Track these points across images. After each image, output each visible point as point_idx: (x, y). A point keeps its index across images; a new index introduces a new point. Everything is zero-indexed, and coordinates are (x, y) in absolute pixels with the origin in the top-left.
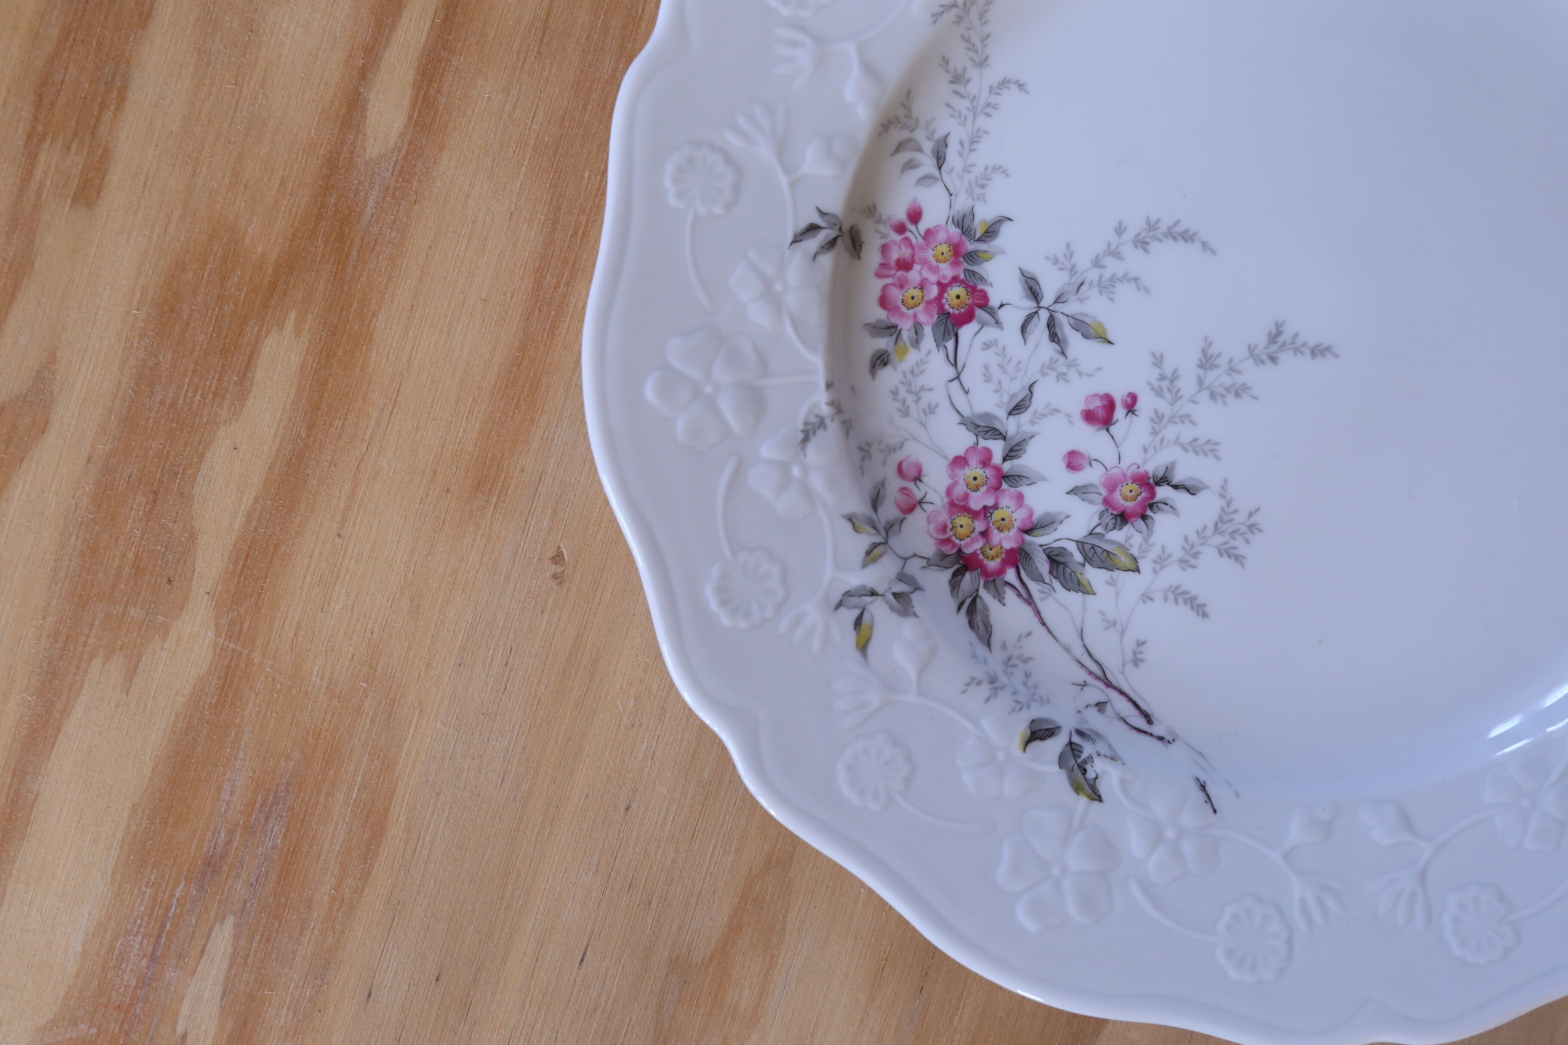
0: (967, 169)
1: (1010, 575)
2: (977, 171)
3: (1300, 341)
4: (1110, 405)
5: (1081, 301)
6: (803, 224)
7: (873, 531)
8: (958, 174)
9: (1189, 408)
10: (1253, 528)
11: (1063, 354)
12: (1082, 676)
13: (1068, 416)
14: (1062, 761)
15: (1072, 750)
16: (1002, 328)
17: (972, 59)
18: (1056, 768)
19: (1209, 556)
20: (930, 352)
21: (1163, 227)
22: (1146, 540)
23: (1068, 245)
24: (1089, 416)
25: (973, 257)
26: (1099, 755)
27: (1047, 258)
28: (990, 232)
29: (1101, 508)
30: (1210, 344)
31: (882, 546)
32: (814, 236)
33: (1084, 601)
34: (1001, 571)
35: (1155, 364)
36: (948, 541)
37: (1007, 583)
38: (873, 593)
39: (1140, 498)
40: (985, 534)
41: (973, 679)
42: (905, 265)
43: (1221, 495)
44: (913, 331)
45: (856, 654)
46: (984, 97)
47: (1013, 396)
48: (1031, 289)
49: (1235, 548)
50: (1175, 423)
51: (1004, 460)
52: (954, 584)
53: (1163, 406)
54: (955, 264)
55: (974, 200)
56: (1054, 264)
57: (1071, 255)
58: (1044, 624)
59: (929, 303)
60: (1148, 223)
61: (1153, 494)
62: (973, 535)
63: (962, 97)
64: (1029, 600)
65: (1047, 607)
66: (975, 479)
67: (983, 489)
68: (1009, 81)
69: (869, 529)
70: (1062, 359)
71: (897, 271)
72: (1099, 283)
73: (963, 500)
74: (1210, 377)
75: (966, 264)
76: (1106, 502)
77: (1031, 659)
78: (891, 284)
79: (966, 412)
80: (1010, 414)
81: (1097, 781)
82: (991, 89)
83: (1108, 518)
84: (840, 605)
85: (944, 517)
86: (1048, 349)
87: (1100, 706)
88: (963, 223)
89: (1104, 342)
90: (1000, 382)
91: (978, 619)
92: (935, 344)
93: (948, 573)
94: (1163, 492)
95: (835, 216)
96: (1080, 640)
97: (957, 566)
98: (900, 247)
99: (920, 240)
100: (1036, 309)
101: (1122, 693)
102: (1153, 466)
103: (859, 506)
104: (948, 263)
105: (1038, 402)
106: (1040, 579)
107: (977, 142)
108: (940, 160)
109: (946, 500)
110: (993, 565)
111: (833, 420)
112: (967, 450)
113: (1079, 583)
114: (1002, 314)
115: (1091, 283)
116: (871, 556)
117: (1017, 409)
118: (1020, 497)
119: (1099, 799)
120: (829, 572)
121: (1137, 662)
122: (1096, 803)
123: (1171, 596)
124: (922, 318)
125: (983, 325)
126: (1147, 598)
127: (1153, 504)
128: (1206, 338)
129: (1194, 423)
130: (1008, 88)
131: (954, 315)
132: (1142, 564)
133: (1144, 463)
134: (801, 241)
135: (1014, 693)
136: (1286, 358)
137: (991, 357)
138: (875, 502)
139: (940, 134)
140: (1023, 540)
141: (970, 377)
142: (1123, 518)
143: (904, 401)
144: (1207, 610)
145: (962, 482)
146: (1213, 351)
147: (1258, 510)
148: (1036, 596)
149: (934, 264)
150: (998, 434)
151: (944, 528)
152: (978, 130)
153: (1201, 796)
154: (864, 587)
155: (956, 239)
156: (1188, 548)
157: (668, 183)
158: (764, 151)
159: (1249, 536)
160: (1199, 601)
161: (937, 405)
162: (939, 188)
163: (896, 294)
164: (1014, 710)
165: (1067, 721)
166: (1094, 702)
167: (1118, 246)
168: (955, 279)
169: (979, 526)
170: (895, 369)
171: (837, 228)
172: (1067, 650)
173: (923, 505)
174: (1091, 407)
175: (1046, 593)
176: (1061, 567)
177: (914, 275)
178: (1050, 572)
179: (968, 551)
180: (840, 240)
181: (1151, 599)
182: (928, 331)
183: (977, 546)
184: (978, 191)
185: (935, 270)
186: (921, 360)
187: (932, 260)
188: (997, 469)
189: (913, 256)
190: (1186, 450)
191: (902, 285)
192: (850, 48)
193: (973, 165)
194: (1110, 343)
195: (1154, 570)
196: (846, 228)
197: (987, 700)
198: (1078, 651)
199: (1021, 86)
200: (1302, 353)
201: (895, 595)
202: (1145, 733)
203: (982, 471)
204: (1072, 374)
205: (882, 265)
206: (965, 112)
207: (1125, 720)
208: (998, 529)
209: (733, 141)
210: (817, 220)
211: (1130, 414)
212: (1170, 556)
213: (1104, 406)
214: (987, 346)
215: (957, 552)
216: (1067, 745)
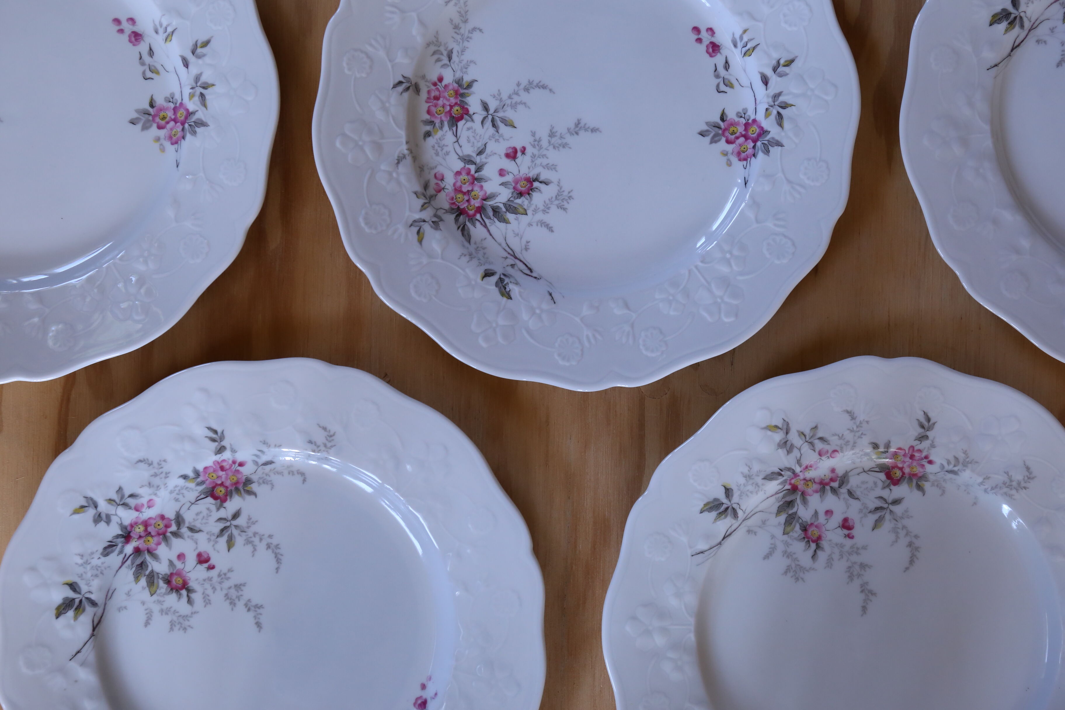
0: (460, 62)
1: (478, 216)
2: (464, 62)
3: (587, 126)
4: (515, 151)
5: (504, 112)
6: (397, 81)
7: (424, 198)
8: (457, 64)
9: (545, 152)
10: (570, 197)
11: (497, 132)
12: (505, 254)
13: (500, 155)
14: (497, 284)
15: (501, 280)
16: (474, 122)
17: (462, 20)
18: (494, 287)
19: (554, 209)
20: (446, 131)
21: (535, 83)
22: (530, 203)
23: (499, 91)
24: (507, 156)
25: (463, 95)
26: (511, 282)
27: (491, 95)
28: (470, 86)
29: (512, 190)
30: (553, 128)
31: (428, 204)
32: (401, 86)
33: (506, 226)
34: (475, 215)
35: (532, 135)
36: (454, 203)
37: (477, 220)
38: (424, 221)
39: (527, 187)
40: (468, 201)
41: (463, 254)
42: (437, 98)
43: (558, 185)
44: (440, 123)
45: (418, 244)
46: (466, 34)
47: (479, 148)
48: (485, 107)
49: (563, 205)
50: (540, 158)
51: (476, 172)
52: (456, 220)
53: (536, 151)
54: (456, 98)
55: (463, 73)
56: (494, 98)
57: (500, 94)
58: (491, 235)
59: (446, 113)
60: (529, 81)
61: (532, 185)
62: (464, 201)
63: (458, 34)
64: (485, 226)
65: (492, 229)
66: (464, 180)
67: (468, 184)
68: (476, 28)
69: (423, 197)
70: (497, 134)
71: (434, 100)
72: (511, 105)
73: (460, 188)
74: (553, 140)
75: (460, 98)
76: (514, 188)
77: (486, 248)
78: (431, 105)
79: (461, 154)
80: (477, 155)
81: (510, 292)
82: (469, 32)
83: (515, 195)
84: (411, 225)
85: (452, 194)
86: (492, 130)
87: (513, 266)
88: (459, 82)
89: (513, 127)
90: (473, 143)
91: (466, 233)
92: (448, 128)
93: (454, 216)
94: (536, 184)
95: (409, 78)
96: (504, 241)
97: (457, 213)
98: (435, 91)
99: (443, 88)
100: (487, 115)
101: (521, 261)
102: (532, 174)
103: (418, 188)
104: (454, 97)
105: (488, 150)
106: (489, 218)
107: (464, 51)
108: (450, 58)
109: (453, 188)
110: (471, 212)
111: (409, 156)
112: (461, 169)
113: (504, 219)
114: (475, 117)
115: (508, 105)
116: (423, 207)
117: (480, 153)
118: (481, 187)
119: (511, 298)
120: (407, 213)
121: (527, 249)
122: (510, 300)
123: (539, 224)
124: (444, 118)
125: (467, 121)
126: (530, 225)
127: (532, 189)
128: (551, 126)
129: (547, 158)
130: (476, 31)
131: (456, 117)
132: (529, 212)
133: (529, 173)
134: (396, 87)
135: (479, 259)
136: (582, 133)
137: (470, 133)
138: (426, 187)
139: (450, 48)
140: (483, 203)
141: (463, 141)
142: (521, 194)
143: (437, 150)
144: (553, 229)
145: (459, 181)
146: (554, 130)
147: (572, 191)
148: (488, 224)
149: (448, 98)
150: (473, 163)
151: (452, 199)
152: (464, 47)
153: (550, 297)
154: (421, 219)
155: (456, 88)
156: (545, 205)
157: (344, 64)
158: (382, 54)
159: (569, 201)
160: (550, 226)
161: (449, 152)
162: (449, 69)
163: (433, 109)
164: (478, 266)
165: (499, 270)
166: (510, 265)
167: (518, 91)
168: (456, 104)
169: (466, 198)
170: (433, 138)
171: (410, 83)
172: (500, 245)
173: (444, 190)
174: (508, 152)
175: (492, 223)
176: (497, 213)
177: (440, 102)
178: (493, 215)
179: (462, 207)
180: (411, 88)
181: (532, 225)
182: (446, 123)
183: (465, 205)
184: (464, 70)
185: (448, 100)
186: (443, 134)
187: (447, 96)
188: (473, 176)
189: (440, 95)
190: (544, 168)
191: (436, 106)
192: (414, 15)
193: (463, 60)
194: (515, 127)
195: (533, 214)
196: (413, 83)
197: (468, 262)
198: (504, 245)
199: (481, 30)
200: (588, 131)
201: (433, 222)
202: (530, 275)
203: (467, 177)
204: (501, 140)
205: (428, 98)
206: (459, 40)
207: (522, 271)
208: (473, 199)
209: (369, 49)
210: (402, 79)
211: (523, 155)
212: (539, 208)
213: (513, 152)
214: (468, 129)
215: (458, 208)
216: (499, 279)
